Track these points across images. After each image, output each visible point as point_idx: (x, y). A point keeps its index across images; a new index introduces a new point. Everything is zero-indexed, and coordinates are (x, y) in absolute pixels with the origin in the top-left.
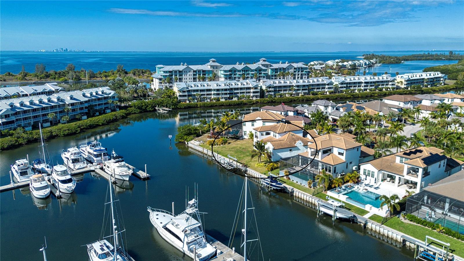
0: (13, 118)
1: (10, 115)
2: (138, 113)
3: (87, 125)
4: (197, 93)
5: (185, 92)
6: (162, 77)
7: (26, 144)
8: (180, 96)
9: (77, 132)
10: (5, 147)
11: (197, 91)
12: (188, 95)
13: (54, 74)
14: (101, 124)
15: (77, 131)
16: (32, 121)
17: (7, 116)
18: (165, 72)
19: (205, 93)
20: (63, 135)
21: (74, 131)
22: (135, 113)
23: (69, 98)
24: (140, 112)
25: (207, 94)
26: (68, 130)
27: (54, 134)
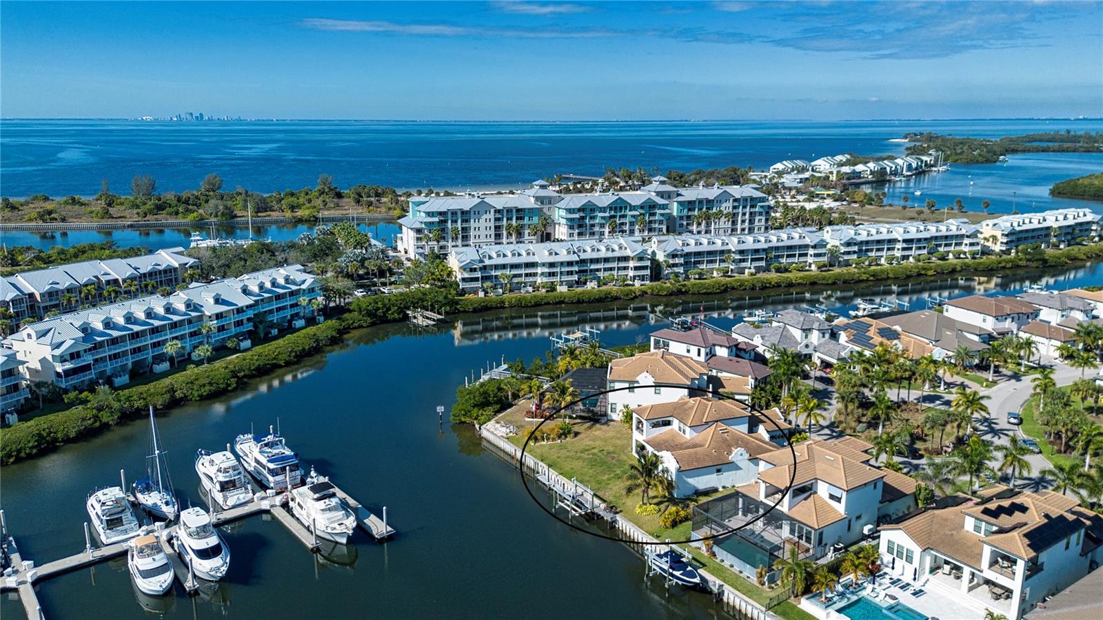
0: (88, 359)
1: (82, 353)
2: (368, 327)
3: (253, 368)
4: (504, 272)
5: (475, 270)
6: (423, 226)
7: (117, 424)
8: (464, 280)
9: (230, 388)
10: (72, 435)
11: (504, 267)
12: (482, 277)
13: (175, 202)
14: (282, 363)
15: (228, 385)
16: (129, 361)
17: (74, 356)
18: (429, 214)
19: (523, 271)
20: (199, 396)
21: (222, 386)
22: (360, 327)
23: (212, 301)
24: (372, 324)
25: (527, 275)
26: (210, 384)
27: (178, 394)
